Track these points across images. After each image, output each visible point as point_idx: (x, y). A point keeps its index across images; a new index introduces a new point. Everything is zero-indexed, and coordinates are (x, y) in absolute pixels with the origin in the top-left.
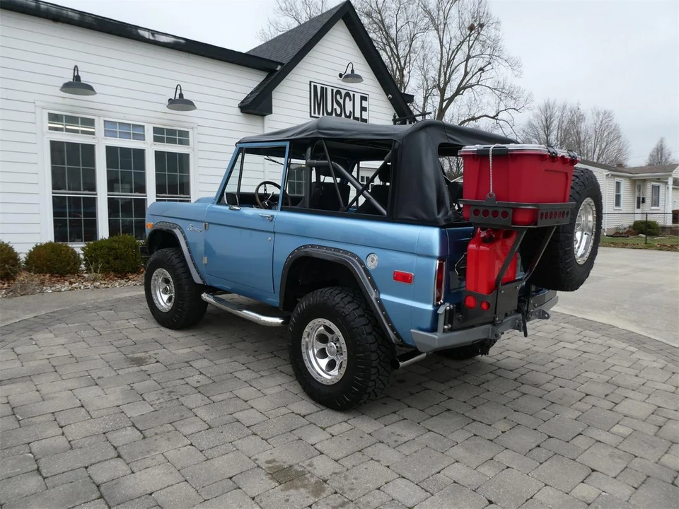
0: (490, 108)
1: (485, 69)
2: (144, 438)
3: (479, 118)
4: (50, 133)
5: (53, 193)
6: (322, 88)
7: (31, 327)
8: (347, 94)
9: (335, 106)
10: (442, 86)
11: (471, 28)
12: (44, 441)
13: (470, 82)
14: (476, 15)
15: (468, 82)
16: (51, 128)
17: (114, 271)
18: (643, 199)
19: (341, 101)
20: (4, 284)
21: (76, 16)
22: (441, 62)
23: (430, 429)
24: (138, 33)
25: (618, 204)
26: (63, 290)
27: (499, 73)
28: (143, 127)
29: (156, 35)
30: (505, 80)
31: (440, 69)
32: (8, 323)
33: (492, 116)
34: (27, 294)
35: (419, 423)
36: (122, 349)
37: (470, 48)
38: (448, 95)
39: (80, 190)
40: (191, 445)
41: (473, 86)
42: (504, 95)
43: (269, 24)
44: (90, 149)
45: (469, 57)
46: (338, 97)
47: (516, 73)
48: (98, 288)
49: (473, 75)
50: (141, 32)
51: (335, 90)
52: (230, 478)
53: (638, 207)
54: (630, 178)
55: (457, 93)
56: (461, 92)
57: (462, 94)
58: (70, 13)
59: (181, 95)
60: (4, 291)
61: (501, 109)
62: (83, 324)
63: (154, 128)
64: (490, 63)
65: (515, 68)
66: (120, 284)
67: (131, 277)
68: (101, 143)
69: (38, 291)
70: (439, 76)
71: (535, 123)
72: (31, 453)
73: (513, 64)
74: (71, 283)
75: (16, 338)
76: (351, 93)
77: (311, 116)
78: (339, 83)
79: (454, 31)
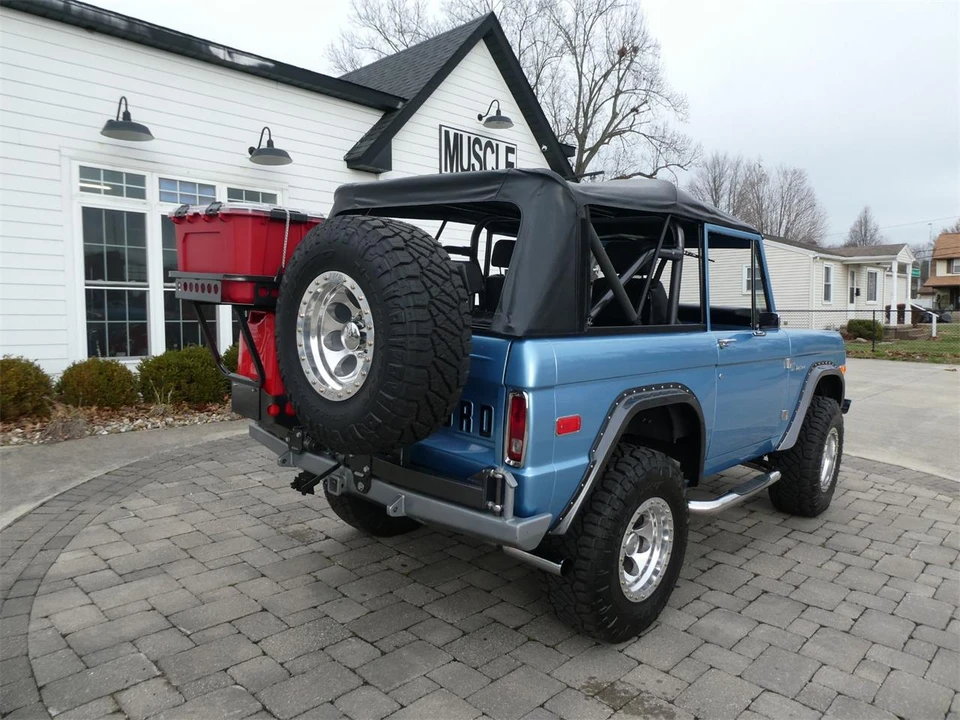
0: (645, 163)
1: (641, 109)
2: (383, 653)
3: (630, 176)
4: (83, 196)
5: (86, 285)
6: (456, 135)
7: (111, 489)
8: (489, 144)
9: (473, 160)
10: (580, 131)
11: (622, 53)
12: (244, 665)
13: (620, 127)
14: (628, 35)
15: (616, 126)
16: (83, 189)
17: (188, 400)
18: (858, 290)
19: (481, 154)
20: (35, 424)
21: (123, 24)
22: (579, 98)
23: (761, 620)
24: (210, 51)
25: (827, 297)
26: (123, 430)
27: (658, 116)
28: (213, 187)
29: (234, 55)
30: (665, 125)
31: (578, 109)
32: (74, 484)
33: (649, 174)
34: (72, 438)
35: (740, 612)
36: (266, 520)
37: (620, 80)
38: (589, 144)
39: (124, 280)
40: (455, 660)
41: (624, 132)
42: (664, 145)
43: (341, 36)
44: (138, 220)
45: (618, 92)
46: (477, 146)
47: (680, 115)
48: (171, 426)
49: (623, 118)
50: (213, 50)
51: (473, 137)
52: (542, 706)
53: (852, 301)
54: (842, 261)
55: (601, 142)
56: (606, 141)
57: (608, 143)
58: (114, 19)
59: (270, 143)
60: (39, 433)
61: (660, 165)
62: (183, 482)
63: (229, 189)
64: (646, 102)
65: (679, 109)
66: (201, 420)
67: (214, 408)
68: (155, 210)
69: (88, 433)
70: (577, 118)
71: (699, 184)
72: (236, 684)
73: (677, 104)
74: (132, 420)
75: (100, 507)
76: (494, 143)
78: (478, 127)
79: (598, 57)
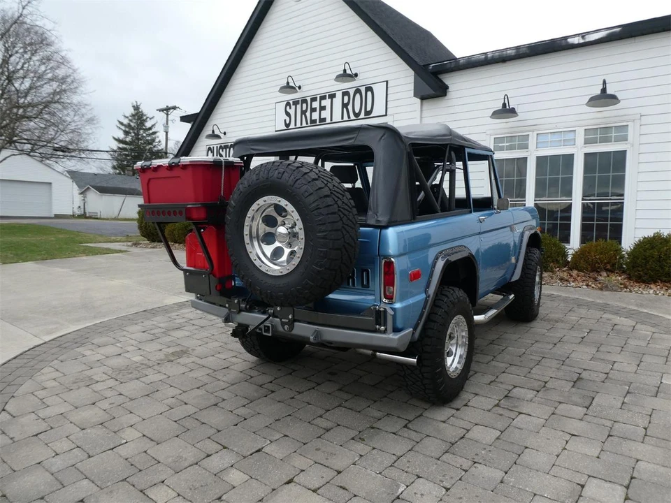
21: (512, 52)
28: (575, 131)
29: (586, 36)
50: (570, 40)
58: (509, 52)
63: (585, 130)
68: (532, 155)
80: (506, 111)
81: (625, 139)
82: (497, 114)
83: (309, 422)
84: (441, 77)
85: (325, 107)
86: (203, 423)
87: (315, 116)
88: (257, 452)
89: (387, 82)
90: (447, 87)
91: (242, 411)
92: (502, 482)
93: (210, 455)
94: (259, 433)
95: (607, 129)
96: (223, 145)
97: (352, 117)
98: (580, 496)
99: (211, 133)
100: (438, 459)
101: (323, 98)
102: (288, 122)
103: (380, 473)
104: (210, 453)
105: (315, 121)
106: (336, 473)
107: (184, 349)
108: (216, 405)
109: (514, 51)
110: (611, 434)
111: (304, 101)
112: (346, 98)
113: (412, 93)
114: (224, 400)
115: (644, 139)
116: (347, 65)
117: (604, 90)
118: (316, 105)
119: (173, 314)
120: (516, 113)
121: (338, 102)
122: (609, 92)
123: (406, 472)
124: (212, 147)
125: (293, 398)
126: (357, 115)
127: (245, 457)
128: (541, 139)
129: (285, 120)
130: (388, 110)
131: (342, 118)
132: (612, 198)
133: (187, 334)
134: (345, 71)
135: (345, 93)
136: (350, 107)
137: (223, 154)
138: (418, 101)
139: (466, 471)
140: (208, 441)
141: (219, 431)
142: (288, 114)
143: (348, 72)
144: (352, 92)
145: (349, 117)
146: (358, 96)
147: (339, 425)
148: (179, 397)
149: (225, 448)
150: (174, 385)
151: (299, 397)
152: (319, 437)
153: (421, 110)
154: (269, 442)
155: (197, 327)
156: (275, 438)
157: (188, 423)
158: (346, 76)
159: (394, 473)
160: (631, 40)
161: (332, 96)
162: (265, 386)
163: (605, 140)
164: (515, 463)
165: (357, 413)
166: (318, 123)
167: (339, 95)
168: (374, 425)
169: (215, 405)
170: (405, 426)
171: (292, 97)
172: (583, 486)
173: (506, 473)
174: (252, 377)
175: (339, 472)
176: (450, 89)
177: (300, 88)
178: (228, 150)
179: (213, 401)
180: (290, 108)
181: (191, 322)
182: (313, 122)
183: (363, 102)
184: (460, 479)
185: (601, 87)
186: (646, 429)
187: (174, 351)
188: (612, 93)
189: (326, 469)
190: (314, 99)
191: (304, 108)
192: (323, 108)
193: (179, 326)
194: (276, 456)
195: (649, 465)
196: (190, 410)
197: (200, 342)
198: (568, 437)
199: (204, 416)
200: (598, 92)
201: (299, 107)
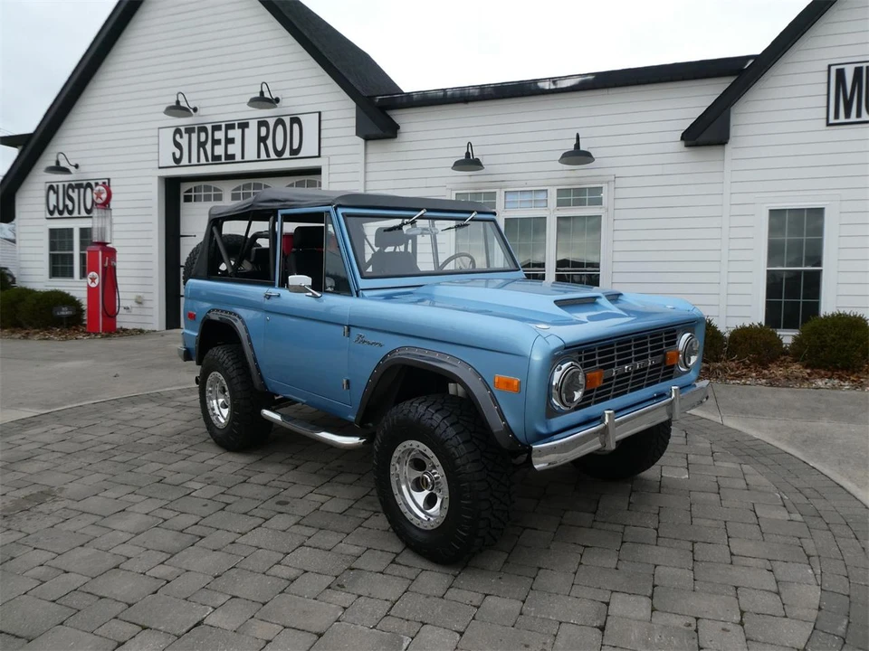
6: (858, 69)
24: (539, 87)
28: (546, 190)
29: (558, 82)
50: (541, 85)
58: (471, 91)
68: (501, 216)
77: (829, 124)
80: (469, 163)
81: (599, 202)
82: (459, 165)
83: (264, 573)
84: (391, 113)
85: (233, 139)
86: (101, 598)
87: (219, 150)
88: (195, 626)
89: (320, 113)
90: (397, 127)
91: (162, 571)
92: (521, 614)
93: (123, 643)
94: (194, 598)
95: (580, 191)
96: (73, 183)
97: (273, 156)
98: (607, 615)
99: (54, 164)
100: (442, 597)
101: (230, 127)
102: (178, 156)
103: (374, 627)
104: (122, 640)
105: (219, 158)
106: (315, 637)
107: (45, 489)
108: (117, 567)
109: (477, 91)
110: (624, 540)
111: (203, 129)
112: (263, 131)
113: (353, 131)
114: (128, 558)
115: (619, 204)
116: (264, 86)
117: (577, 146)
118: (220, 135)
119: (13, 438)
120: (481, 165)
121: (251, 134)
122: (583, 148)
123: (408, 620)
124: (55, 185)
125: (233, 543)
126: (279, 154)
127: (179, 637)
128: (510, 198)
129: (174, 154)
130: (322, 149)
131: (259, 156)
132: (588, 269)
133: (46, 465)
134: (262, 93)
135: (262, 123)
136: (269, 142)
137: (75, 195)
138: (361, 141)
139: (478, 607)
140: (114, 623)
141: (130, 606)
142: (178, 145)
143: (267, 95)
144: (272, 122)
145: (268, 155)
146: (280, 128)
147: (306, 572)
148: (52, 563)
149: (144, 628)
150: (40, 547)
151: (242, 540)
152: (282, 592)
153: (366, 154)
154: (211, 609)
155: (60, 455)
156: (220, 603)
157: (75, 600)
158: (262, 101)
159: (391, 623)
160: (605, 92)
161: (243, 126)
162: (189, 530)
163: (580, 203)
164: (531, 589)
165: (327, 552)
166: (223, 160)
167: (253, 125)
168: (353, 566)
169: (115, 568)
170: (393, 562)
171: (183, 122)
172: (608, 604)
173: (524, 602)
174: (165, 520)
175: (320, 635)
176: (402, 129)
177: (195, 110)
178: (82, 190)
179: (111, 562)
180: (181, 137)
181: (48, 447)
182: (216, 158)
183: (288, 137)
184: (474, 618)
185: (575, 142)
186: (657, 530)
187: (28, 494)
188: (586, 150)
189: (301, 634)
190: (216, 128)
191: (203, 139)
192: (230, 141)
193: (31, 455)
194: (226, 627)
195: (667, 569)
196: (75, 580)
197: (70, 477)
198: (581, 549)
199: (100, 587)
200: (572, 147)
201: (194, 136)
